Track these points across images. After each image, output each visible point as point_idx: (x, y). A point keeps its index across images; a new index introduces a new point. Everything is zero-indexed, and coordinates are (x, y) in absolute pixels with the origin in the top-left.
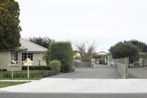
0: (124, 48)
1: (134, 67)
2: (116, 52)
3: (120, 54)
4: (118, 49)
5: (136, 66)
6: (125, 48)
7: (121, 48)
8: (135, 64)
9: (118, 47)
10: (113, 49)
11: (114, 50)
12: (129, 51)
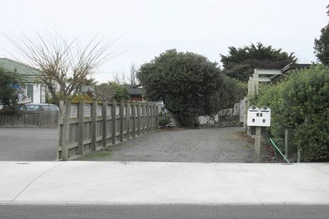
0: (179, 70)
1: (218, 126)
2: (155, 81)
3: (165, 86)
4: (160, 71)
5: (224, 123)
6: (183, 68)
7: (171, 69)
8: (222, 118)
9: (160, 68)
10: (148, 73)
11: (149, 76)
12: (192, 79)
